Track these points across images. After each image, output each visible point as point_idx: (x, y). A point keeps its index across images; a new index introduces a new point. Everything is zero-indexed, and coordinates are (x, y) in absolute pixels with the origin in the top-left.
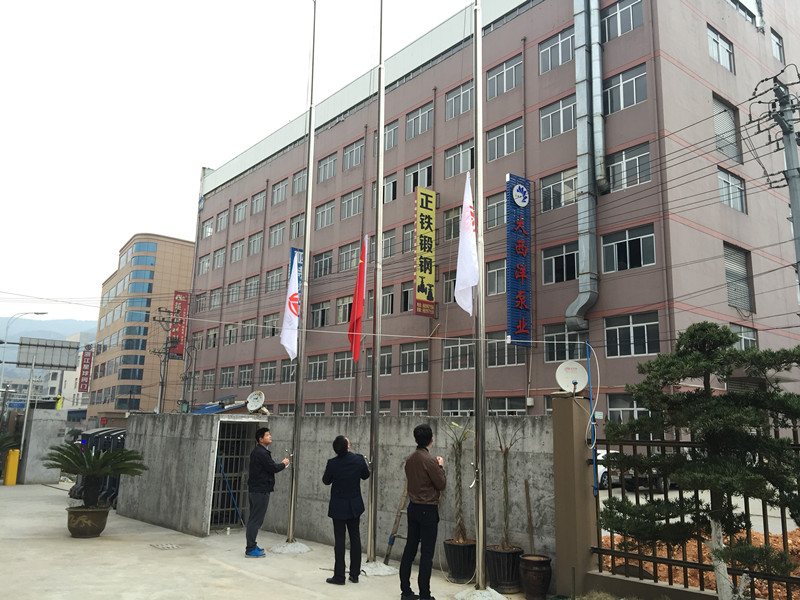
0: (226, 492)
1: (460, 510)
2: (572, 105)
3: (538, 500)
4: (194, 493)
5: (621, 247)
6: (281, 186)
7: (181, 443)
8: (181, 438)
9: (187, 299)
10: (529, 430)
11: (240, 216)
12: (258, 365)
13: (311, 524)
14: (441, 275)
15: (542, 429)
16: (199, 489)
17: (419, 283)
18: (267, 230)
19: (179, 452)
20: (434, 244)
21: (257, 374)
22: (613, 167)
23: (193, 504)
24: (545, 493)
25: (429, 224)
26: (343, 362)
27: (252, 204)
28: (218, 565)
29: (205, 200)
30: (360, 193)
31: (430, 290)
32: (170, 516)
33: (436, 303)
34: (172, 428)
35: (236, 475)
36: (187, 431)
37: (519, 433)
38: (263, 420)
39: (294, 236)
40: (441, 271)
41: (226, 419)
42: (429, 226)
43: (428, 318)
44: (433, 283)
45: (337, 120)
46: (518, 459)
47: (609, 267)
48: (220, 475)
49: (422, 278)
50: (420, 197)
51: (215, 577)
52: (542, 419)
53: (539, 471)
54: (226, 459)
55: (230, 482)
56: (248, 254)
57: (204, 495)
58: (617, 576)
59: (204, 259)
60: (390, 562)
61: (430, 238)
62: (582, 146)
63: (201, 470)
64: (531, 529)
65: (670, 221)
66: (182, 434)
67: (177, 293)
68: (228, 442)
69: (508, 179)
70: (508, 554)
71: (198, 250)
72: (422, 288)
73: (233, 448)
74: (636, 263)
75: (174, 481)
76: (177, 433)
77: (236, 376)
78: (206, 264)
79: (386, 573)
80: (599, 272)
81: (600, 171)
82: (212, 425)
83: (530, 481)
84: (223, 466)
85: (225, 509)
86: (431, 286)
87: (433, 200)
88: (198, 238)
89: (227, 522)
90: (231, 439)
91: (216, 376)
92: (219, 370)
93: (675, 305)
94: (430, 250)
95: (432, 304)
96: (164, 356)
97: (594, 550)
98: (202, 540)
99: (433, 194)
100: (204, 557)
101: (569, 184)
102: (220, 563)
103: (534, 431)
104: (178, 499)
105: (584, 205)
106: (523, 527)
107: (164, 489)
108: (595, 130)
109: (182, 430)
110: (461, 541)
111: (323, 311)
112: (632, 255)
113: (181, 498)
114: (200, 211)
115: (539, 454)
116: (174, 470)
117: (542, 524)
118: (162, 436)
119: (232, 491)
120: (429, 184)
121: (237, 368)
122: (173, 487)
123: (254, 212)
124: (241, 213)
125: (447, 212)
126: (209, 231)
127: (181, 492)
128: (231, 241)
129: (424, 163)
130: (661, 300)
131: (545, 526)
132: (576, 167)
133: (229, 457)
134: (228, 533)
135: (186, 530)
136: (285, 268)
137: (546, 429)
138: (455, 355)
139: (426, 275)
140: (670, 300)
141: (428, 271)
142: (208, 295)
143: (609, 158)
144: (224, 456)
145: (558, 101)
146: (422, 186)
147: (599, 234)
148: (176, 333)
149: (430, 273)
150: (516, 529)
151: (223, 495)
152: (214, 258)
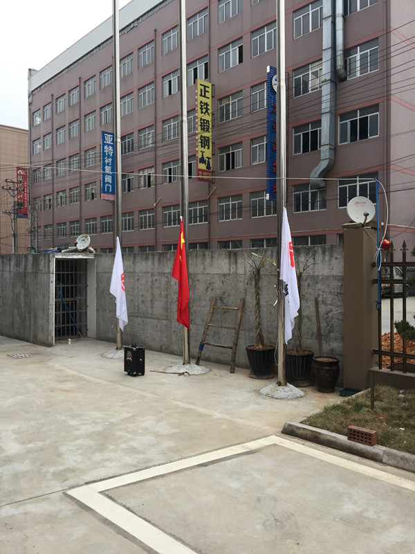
0: (65, 312)
1: (259, 323)
2: (319, 8)
3: (327, 314)
4: (40, 314)
5: (354, 124)
6: (90, 82)
7: (25, 276)
8: (25, 272)
9: (26, 173)
10: (319, 257)
11: (61, 107)
12: (83, 221)
13: (134, 335)
14: (216, 150)
15: (331, 256)
16: (43, 311)
17: (200, 156)
18: (83, 118)
19: (25, 283)
20: (210, 127)
21: (83, 227)
22: (350, 59)
23: (40, 322)
24: (333, 308)
25: (207, 109)
26: (145, 217)
27: (69, 97)
28: (63, 371)
29: (33, 95)
30: (152, 86)
31: (209, 161)
32: (22, 332)
33: (213, 171)
34: (18, 265)
35: (72, 299)
36: (30, 267)
37: (311, 261)
38: (91, 257)
39: (103, 123)
40: (217, 147)
41: (60, 257)
42: (207, 111)
43: (207, 183)
44: (210, 156)
45: (132, 26)
46: (309, 281)
47: (343, 139)
48: (60, 300)
49: (203, 152)
50: (200, 87)
51: (60, 382)
52: (332, 248)
53: (328, 291)
54: (63, 288)
55: (68, 305)
56: (69, 138)
57: (48, 315)
58: (396, 372)
59: (37, 142)
60: (201, 362)
61: (208, 121)
62: (327, 42)
63: (44, 296)
64: (319, 336)
65: (392, 102)
66: (26, 269)
67: (18, 168)
68: (63, 274)
69: (268, 70)
70: (303, 357)
71: (31, 135)
72: (202, 160)
73: (68, 279)
74: (364, 135)
75: (23, 305)
76: (22, 269)
77: (68, 229)
78: (38, 147)
79: (199, 372)
80: (336, 143)
81: (340, 62)
82: (49, 261)
83: (320, 299)
84: (61, 293)
85: (66, 325)
86: (209, 158)
87: (209, 90)
88: (30, 126)
89: (68, 334)
90: (66, 273)
91: (53, 229)
92: (55, 225)
93: (392, 167)
94: (208, 130)
95: (210, 172)
96: (13, 215)
97: (375, 352)
98: (49, 349)
99: (209, 85)
100: (50, 364)
101: (315, 74)
102: (64, 368)
103: (324, 258)
104: (27, 318)
105: (326, 90)
106: (312, 335)
107: (16, 312)
108: (337, 28)
109: (26, 266)
110: (260, 346)
111: (129, 180)
112: (361, 130)
113: (30, 318)
114: (30, 104)
115: (328, 276)
116: (22, 297)
117: (330, 332)
118: (10, 271)
119: (70, 312)
120: (206, 77)
121: (68, 223)
122: (23, 309)
123: (71, 104)
124: (61, 105)
125: (220, 100)
126: (38, 120)
127: (29, 313)
128: (56, 127)
129: (201, 60)
130: (382, 163)
131: (332, 334)
132: (321, 59)
133: (65, 286)
134: (70, 343)
135: (36, 341)
136: (98, 148)
137: (335, 255)
138: (228, 210)
139: (205, 150)
140: (388, 163)
141: (206, 147)
142: (42, 170)
143: (347, 52)
144: (61, 285)
145: (308, 5)
146: (201, 79)
147: (338, 114)
148: (20, 198)
149: (208, 148)
150: (306, 336)
151: (63, 314)
152: (44, 141)
